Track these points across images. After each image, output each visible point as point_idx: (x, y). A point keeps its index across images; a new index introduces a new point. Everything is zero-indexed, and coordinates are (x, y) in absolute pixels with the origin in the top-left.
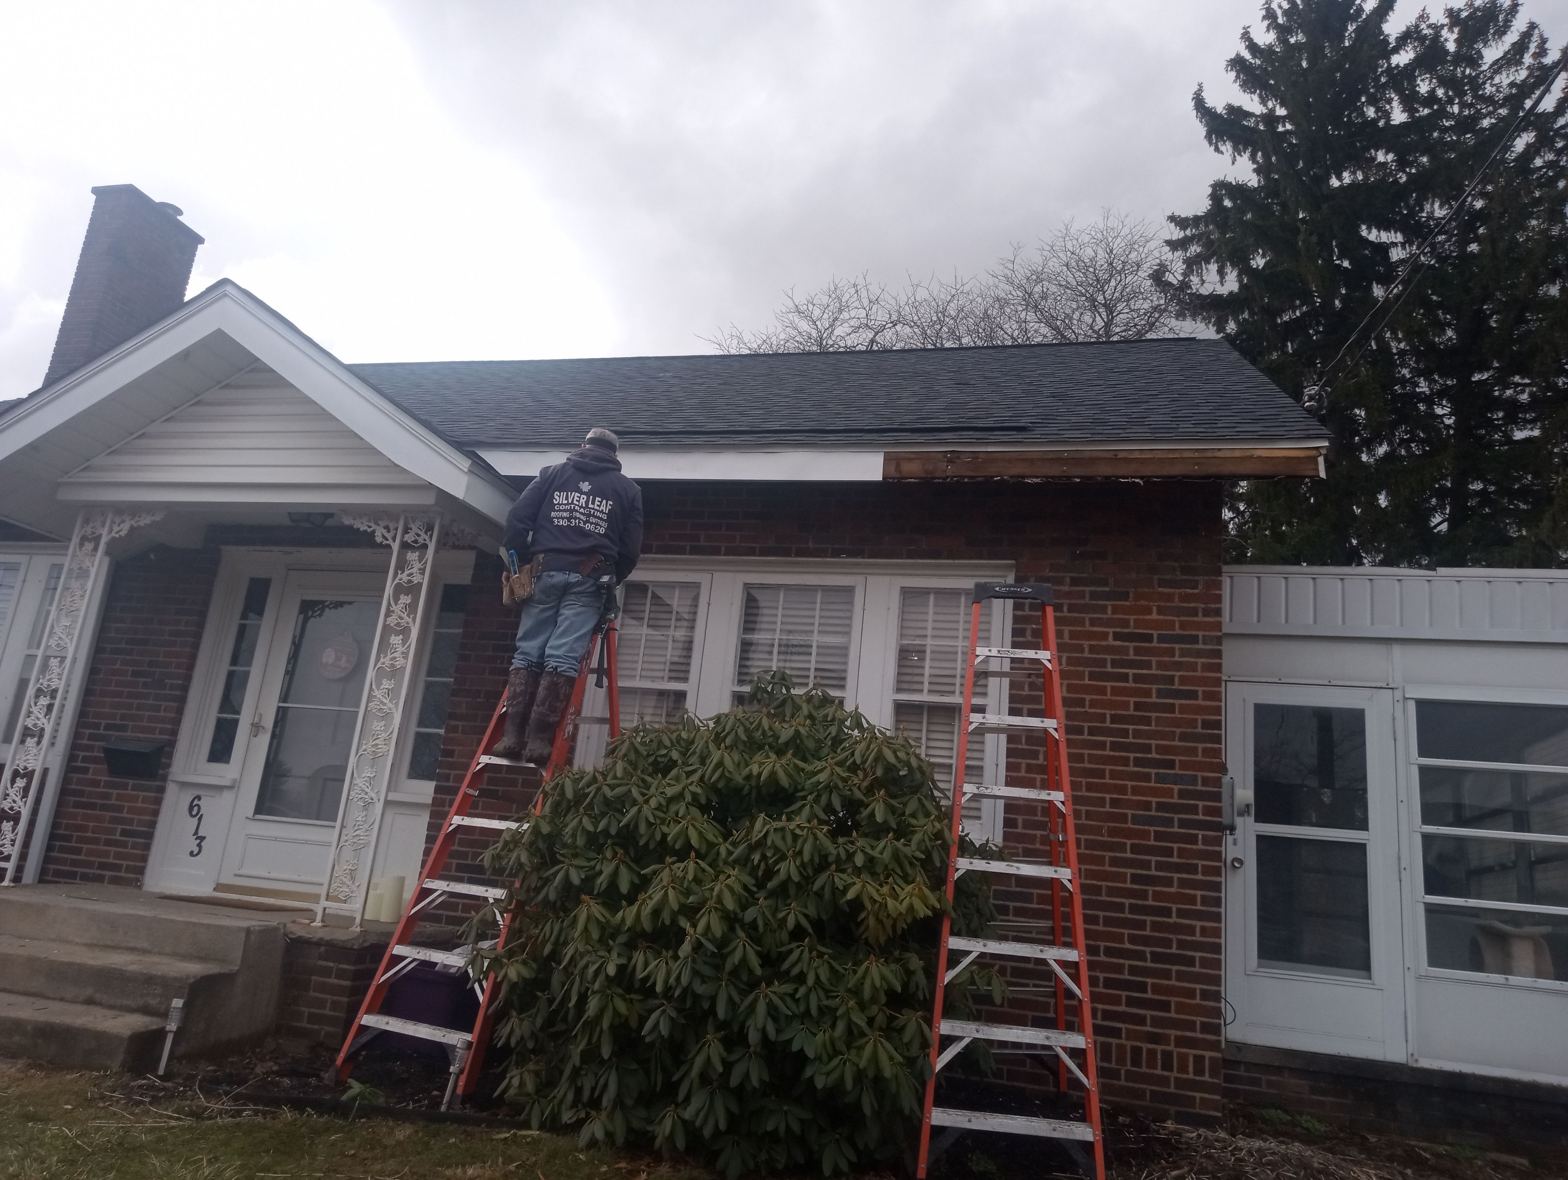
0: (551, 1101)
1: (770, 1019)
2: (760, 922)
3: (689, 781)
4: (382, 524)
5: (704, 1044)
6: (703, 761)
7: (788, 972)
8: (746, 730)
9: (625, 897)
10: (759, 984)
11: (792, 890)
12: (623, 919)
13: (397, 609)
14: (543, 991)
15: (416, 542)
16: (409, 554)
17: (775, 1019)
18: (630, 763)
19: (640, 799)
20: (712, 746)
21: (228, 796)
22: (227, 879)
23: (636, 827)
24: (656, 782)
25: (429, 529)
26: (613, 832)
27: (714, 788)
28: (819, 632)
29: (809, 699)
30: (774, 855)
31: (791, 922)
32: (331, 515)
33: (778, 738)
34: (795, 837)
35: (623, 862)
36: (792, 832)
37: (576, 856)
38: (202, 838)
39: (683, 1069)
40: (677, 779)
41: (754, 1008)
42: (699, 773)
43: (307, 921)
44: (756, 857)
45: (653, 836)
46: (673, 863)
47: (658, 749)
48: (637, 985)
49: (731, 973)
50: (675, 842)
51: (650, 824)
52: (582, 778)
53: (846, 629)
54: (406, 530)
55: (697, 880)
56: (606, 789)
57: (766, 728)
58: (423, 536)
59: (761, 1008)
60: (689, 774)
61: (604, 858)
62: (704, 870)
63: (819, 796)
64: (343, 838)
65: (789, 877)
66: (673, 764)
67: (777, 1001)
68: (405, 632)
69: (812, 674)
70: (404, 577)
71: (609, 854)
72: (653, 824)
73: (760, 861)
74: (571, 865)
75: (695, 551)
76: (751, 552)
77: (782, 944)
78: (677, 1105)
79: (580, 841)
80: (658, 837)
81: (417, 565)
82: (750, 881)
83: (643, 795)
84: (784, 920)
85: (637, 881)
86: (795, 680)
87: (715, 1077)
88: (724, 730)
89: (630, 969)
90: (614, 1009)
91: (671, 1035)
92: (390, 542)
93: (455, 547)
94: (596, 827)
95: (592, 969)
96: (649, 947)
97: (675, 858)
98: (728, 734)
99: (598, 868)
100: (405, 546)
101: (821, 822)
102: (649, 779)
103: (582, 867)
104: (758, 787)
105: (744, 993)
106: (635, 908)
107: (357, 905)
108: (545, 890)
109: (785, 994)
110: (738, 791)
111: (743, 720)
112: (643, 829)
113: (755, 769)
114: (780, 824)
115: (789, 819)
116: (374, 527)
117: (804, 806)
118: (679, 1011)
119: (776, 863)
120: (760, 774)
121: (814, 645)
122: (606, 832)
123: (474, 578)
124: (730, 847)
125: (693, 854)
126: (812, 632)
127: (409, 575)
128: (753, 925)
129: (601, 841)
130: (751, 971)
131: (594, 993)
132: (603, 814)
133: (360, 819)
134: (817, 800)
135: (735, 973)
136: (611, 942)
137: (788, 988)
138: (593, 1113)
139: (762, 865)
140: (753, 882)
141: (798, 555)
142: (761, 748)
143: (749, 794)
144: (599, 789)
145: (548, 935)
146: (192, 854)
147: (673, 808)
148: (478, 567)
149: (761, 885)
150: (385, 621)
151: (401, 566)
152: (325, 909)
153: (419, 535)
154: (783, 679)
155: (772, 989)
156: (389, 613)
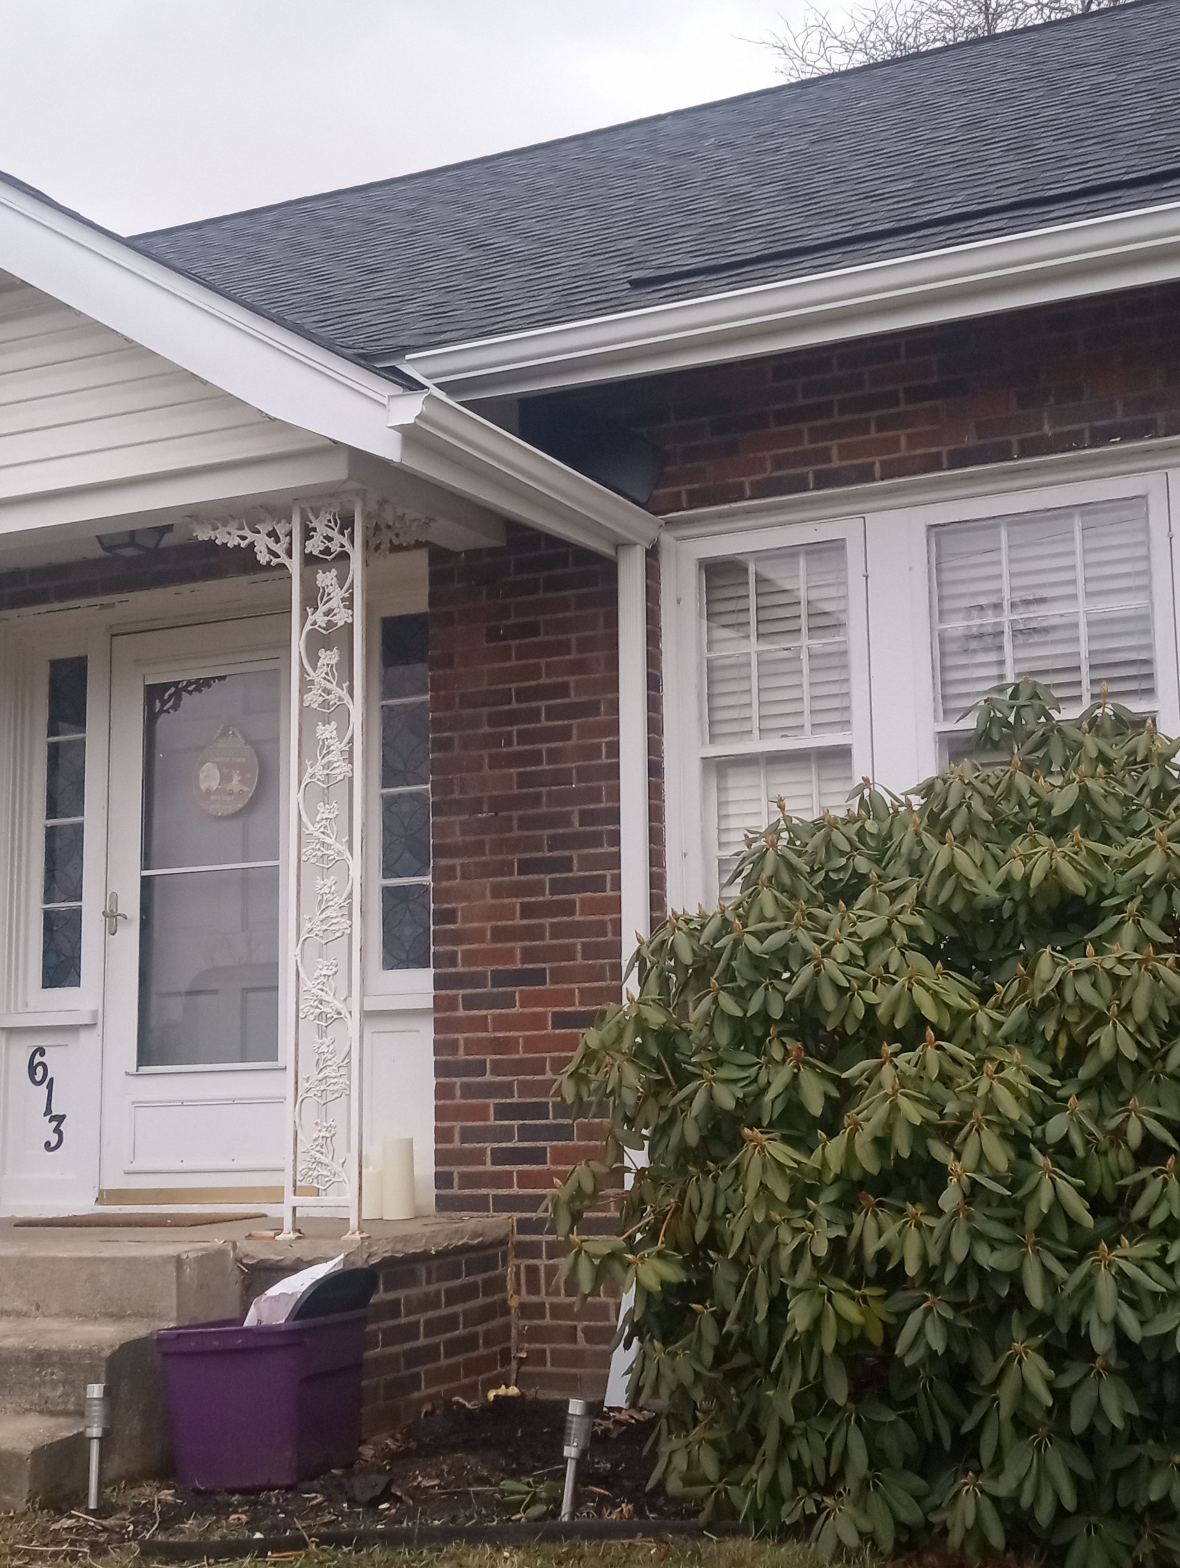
0: (747, 1488)
1: (1124, 1306)
2: (1076, 1139)
3: (897, 907)
4: (264, 528)
5: (1010, 1359)
6: (914, 868)
7: (1143, 1222)
8: (987, 801)
9: (817, 1123)
10: (1095, 1247)
11: (1127, 1077)
12: (824, 1162)
13: (317, 676)
14: (701, 1302)
15: (327, 551)
16: (320, 576)
17: (1134, 1305)
18: (783, 889)
19: (816, 949)
20: (928, 840)
21: (88, 1041)
22: (115, 1182)
23: (816, 998)
24: (837, 917)
25: (346, 523)
26: (776, 1013)
27: (945, 912)
28: (1088, 595)
29: (1094, 725)
30: (1082, 1018)
31: (1134, 1135)
32: (169, 528)
33: (1050, 807)
34: (1116, 979)
35: (805, 1063)
36: (1110, 973)
37: (718, 1063)
38: (60, 1119)
39: (978, 1411)
40: (872, 906)
41: (1092, 1291)
42: (913, 892)
43: (272, 1233)
44: (1049, 1027)
45: (849, 1010)
46: (896, 1054)
47: (829, 857)
48: (871, 1271)
49: (1038, 1232)
50: (893, 1017)
51: (841, 991)
52: (703, 926)
53: (1141, 581)
54: (307, 533)
55: (945, 1079)
56: (752, 943)
57: (1026, 793)
58: (339, 539)
59: (1106, 1285)
60: (895, 894)
61: (772, 1060)
62: (955, 1060)
63: (1147, 901)
64: (303, 1085)
65: (1118, 1054)
66: (862, 880)
67: (1130, 1269)
68: (342, 714)
69: (1085, 676)
70: (319, 618)
71: (777, 1053)
72: (848, 989)
73: (1057, 1033)
74: (715, 1080)
75: (824, 480)
76: (932, 464)
77: (1123, 1175)
78: (978, 1473)
79: (723, 1036)
80: (861, 1012)
81: (338, 594)
82: (1042, 1070)
83: (819, 942)
84: (1119, 1133)
85: (835, 1094)
86: (1057, 694)
87: (1039, 1416)
88: (944, 807)
89: (852, 1245)
90: (837, 1314)
91: (948, 1350)
92: (284, 559)
93: (395, 548)
94: (746, 1012)
95: (786, 1253)
96: (880, 1204)
97: (897, 1046)
98: (953, 813)
99: (763, 1080)
100: (309, 560)
101: (1160, 948)
102: (820, 913)
103: (735, 1081)
104: (1027, 900)
105: (1070, 1262)
106: (841, 1140)
107: (350, 1196)
108: (678, 1126)
109: (1146, 1259)
110: (990, 911)
111: (975, 782)
112: (829, 1000)
113: (1018, 869)
114: (1083, 963)
115: (1098, 952)
116: (251, 537)
117: (1121, 923)
118: (957, 1307)
119: (1089, 1031)
120: (1027, 878)
121: (1082, 621)
122: (764, 1016)
123: (433, 599)
124: (995, 1015)
125: (930, 1032)
126: (1074, 596)
127: (327, 614)
128: (1064, 1147)
129: (759, 1033)
130: (1072, 1224)
131: (797, 1291)
132: (754, 985)
133: (324, 1049)
134: (1144, 909)
135: (1044, 1229)
136: (811, 1203)
137: (1149, 1248)
138: (829, 1501)
139: (1063, 1041)
140: (1049, 1070)
141: (1025, 453)
142: (1018, 830)
143: (1014, 915)
144: (737, 942)
145: (696, 1205)
146: (48, 1144)
147: (877, 958)
148: (437, 578)
149: (1064, 1072)
150: (302, 701)
151: (311, 599)
152: (294, 1209)
153: (330, 539)
154: (1035, 696)
155: (1119, 1251)
156: (306, 686)
